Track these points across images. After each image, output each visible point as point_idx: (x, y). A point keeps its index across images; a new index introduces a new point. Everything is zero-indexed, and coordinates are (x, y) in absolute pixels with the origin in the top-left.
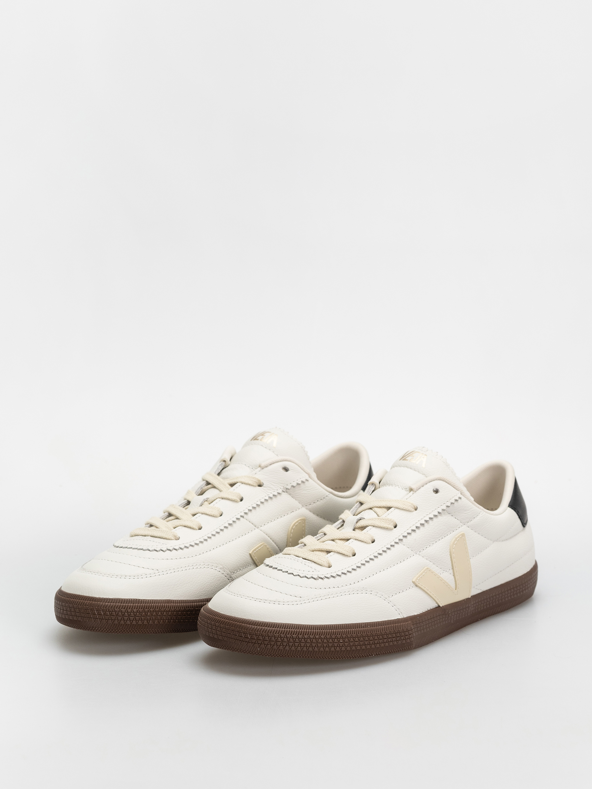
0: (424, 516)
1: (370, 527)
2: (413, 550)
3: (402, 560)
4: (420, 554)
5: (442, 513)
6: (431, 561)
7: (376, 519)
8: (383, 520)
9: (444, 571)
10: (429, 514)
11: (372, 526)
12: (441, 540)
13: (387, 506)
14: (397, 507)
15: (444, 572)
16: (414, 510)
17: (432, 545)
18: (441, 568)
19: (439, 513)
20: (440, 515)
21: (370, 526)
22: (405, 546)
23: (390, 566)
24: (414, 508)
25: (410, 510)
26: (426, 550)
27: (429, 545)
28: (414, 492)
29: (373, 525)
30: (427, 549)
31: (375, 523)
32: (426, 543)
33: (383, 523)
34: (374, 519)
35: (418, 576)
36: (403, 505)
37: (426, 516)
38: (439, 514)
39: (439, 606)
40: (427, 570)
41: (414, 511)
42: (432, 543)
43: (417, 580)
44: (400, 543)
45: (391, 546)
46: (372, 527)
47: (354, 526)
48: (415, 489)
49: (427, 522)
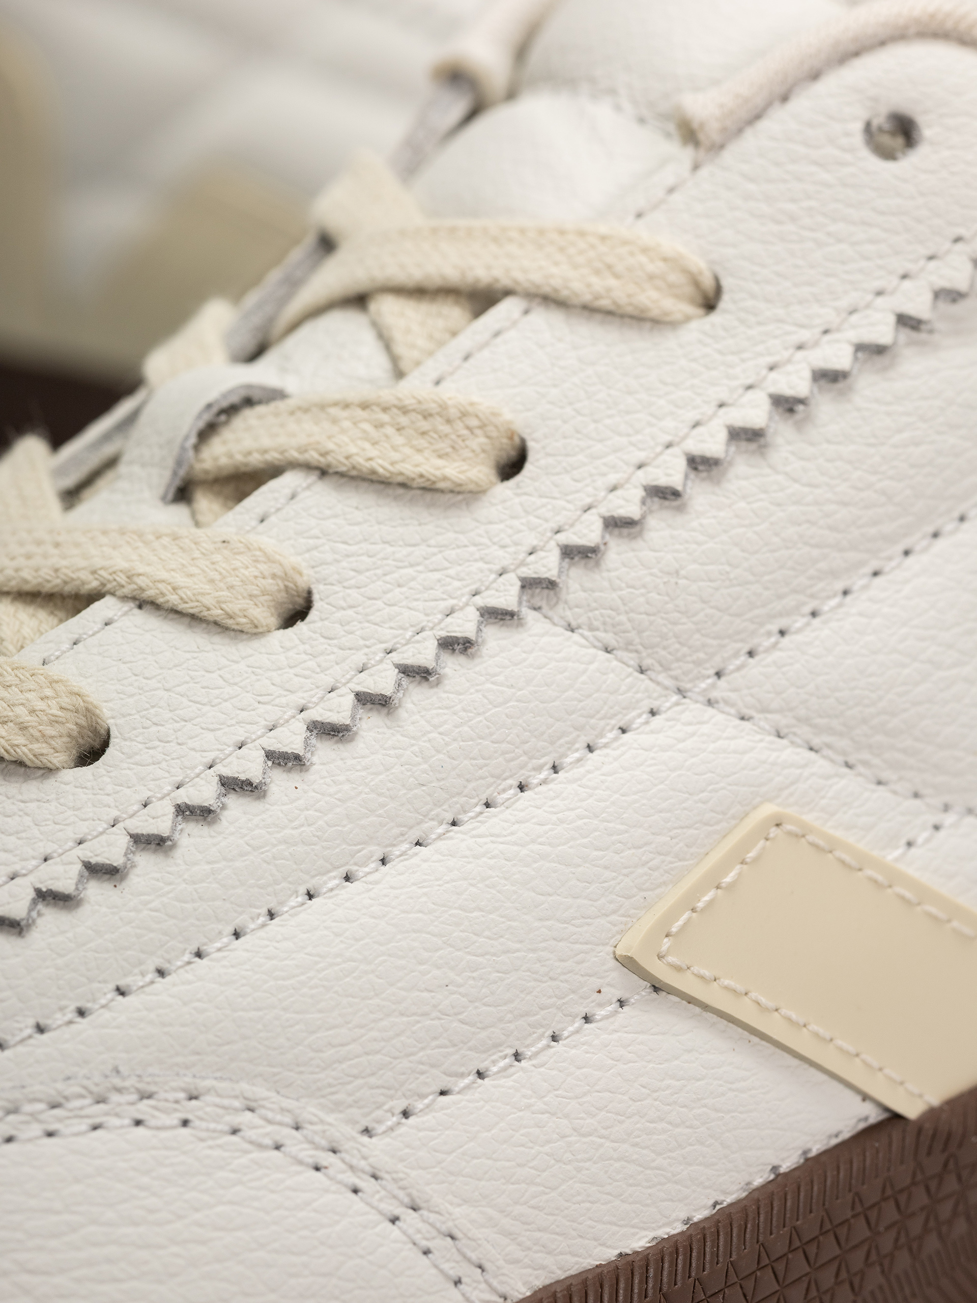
0: (770, 360)
1: (289, 481)
2: (647, 662)
3: (539, 769)
4: (714, 694)
5: (939, 325)
6: (816, 741)
7: (347, 406)
8: (403, 420)
9: (946, 808)
10: (816, 344)
11: (307, 467)
12: (925, 550)
13: (470, 278)
14: (546, 290)
15: (949, 819)
16: (690, 310)
17: (840, 605)
18: (916, 795)
19: (906, 321)
20: (923, 336)
21: (294, 465)
22: (575, 637)
23: (415, 835)
24: (689, 290)
25: (655, 313)
26: (776, 655)
27: (807, 609)
28: (702, 153)
29: (313, 456)
30: (786, 640)
31: (330, 446)
32: (780, 597)
33: (399, 440)
34: (333, 411)
35: (674, 895)
36: (597, 272)
37: (789, 361)
38: (905, 334)
39: (895, 1118)
40: (774, 832)
41: (688, 319)
42: (840, 586)
43: (666, 943)
44: (529, 616)
45: (449, 644)
46: (313, 477)
47: (179, 463)
48: (712, 131)
49: (791, 411)
